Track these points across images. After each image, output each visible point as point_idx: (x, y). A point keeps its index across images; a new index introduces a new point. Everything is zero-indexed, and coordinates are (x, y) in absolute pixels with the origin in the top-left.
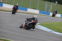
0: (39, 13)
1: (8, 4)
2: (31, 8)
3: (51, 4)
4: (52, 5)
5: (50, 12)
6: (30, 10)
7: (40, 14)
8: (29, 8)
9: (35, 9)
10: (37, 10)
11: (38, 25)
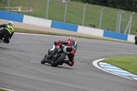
0: (104, 35)
1: (35, 16)
2: (85, 25)
3: (129, 16)
4: (131, 17)
5: (127, 33)
6: (83, 30)
7: (105, 38)
8: (81, 25)
9: (94, 27)
10: (98, 28)
11: (101, 63)
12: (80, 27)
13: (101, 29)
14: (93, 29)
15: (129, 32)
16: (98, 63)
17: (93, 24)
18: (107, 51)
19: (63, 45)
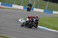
2: (16, 4)
6: (15, 6)
7: (24, 9)
8: (14, 4)
9: (19, 5)
10: (21, 5)
12: (13, 5)
13: (22, 6)
14: (19, 6)
15: (34, 7)
16: (21, 20)
17: (19, 4)
18: (25, 15)
19: (33, 18)
